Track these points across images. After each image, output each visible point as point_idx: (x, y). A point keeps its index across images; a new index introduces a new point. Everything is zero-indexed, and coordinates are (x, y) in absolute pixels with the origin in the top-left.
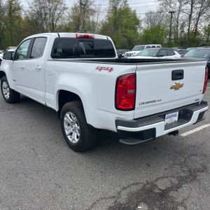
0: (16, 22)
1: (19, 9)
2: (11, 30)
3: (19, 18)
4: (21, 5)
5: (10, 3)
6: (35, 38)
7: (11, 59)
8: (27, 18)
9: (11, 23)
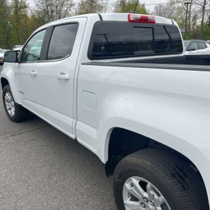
0: (23, 21)
1: (26, 7)
2: (18, 29)
3: (25, 16)
4: (27, 3)
5: (16, 2)
6: (54, 26)
7: (17, 61)
8: (33, 16)
9: (17, 21)
